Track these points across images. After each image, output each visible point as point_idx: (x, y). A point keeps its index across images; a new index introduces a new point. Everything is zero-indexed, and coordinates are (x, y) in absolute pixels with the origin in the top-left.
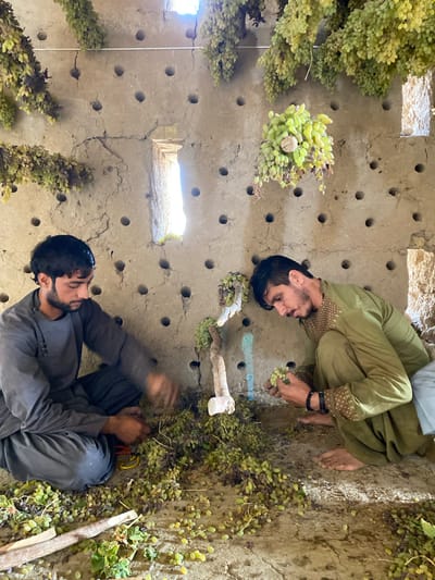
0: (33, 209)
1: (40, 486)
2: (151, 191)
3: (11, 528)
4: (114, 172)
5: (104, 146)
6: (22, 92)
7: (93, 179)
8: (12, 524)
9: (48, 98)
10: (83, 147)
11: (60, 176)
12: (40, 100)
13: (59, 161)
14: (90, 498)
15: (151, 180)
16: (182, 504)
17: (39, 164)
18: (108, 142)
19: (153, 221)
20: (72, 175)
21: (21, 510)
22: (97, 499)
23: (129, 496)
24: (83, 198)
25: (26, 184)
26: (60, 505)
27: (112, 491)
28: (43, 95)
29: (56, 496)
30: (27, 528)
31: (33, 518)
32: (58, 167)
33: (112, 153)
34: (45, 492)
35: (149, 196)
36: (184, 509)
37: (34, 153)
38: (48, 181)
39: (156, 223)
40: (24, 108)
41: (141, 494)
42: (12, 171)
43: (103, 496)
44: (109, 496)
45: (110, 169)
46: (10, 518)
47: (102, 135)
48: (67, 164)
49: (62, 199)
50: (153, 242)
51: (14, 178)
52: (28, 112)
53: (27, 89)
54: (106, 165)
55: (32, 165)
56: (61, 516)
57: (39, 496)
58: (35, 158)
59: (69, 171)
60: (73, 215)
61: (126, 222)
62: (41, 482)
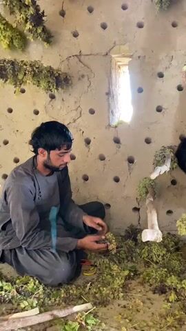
0: (34, 104)
1: (32, 280)
2: (109, 91)
3: (13, 304)
4: (86, 78)
5: (80, 61)
6: (29, 26)
7: (72, 84)
8: (14, 302)
9: (44, 30)
10: (66, 62)
11: (51, 81)
12: (39, 31)
13: (50, 71)
14: (63, 291)
15: (110, 83)
16: (123, 303)
17: (37, 72)
18: (82, 58)
19: (110, 111)
20: (58, 80)
21: (20, 294)
22: (67, 292)
23: (89, 293)
24: (65, 96)
25: (29, 86)
26: (44, 293)
27: (77, 288)
28: (41, 28)
29: (41, 287)
30: (22, 306)
31: (26, 300)
32: (49, 75)
33: (85, 65)
34: (35, 284)
35: (108, 94)
36: (125, 307)
37: (34, 65)
38: (43, 84)
39: (112, 112)
40: (30, 37)
41: (96, 293)
42: (20, 77)
43: (71, 291)
44: (75, 292)
45: (83, 76)
46: (13, 297)
47: (78, 54)
48: (55, 72)
49: (53, 97)
50: (109, 125)
51: (22, 82)
52: (32, 40)
53: (31, 24)
54: (81, 73)
55: (33, 73)
56: (44, 300)
57: (31, 286)
58: (35, 69)
59: (56, 77)
60: (59, 107)
61: (92, 112)
62: (33, 277)
